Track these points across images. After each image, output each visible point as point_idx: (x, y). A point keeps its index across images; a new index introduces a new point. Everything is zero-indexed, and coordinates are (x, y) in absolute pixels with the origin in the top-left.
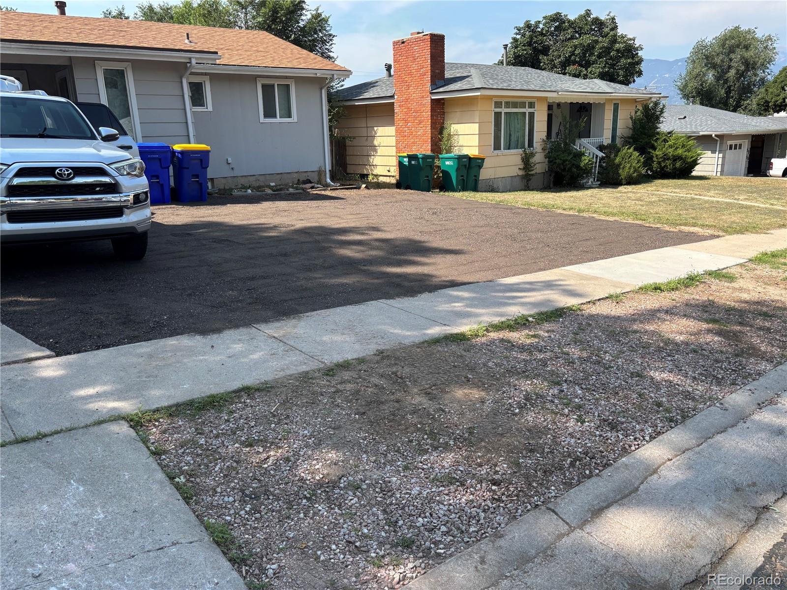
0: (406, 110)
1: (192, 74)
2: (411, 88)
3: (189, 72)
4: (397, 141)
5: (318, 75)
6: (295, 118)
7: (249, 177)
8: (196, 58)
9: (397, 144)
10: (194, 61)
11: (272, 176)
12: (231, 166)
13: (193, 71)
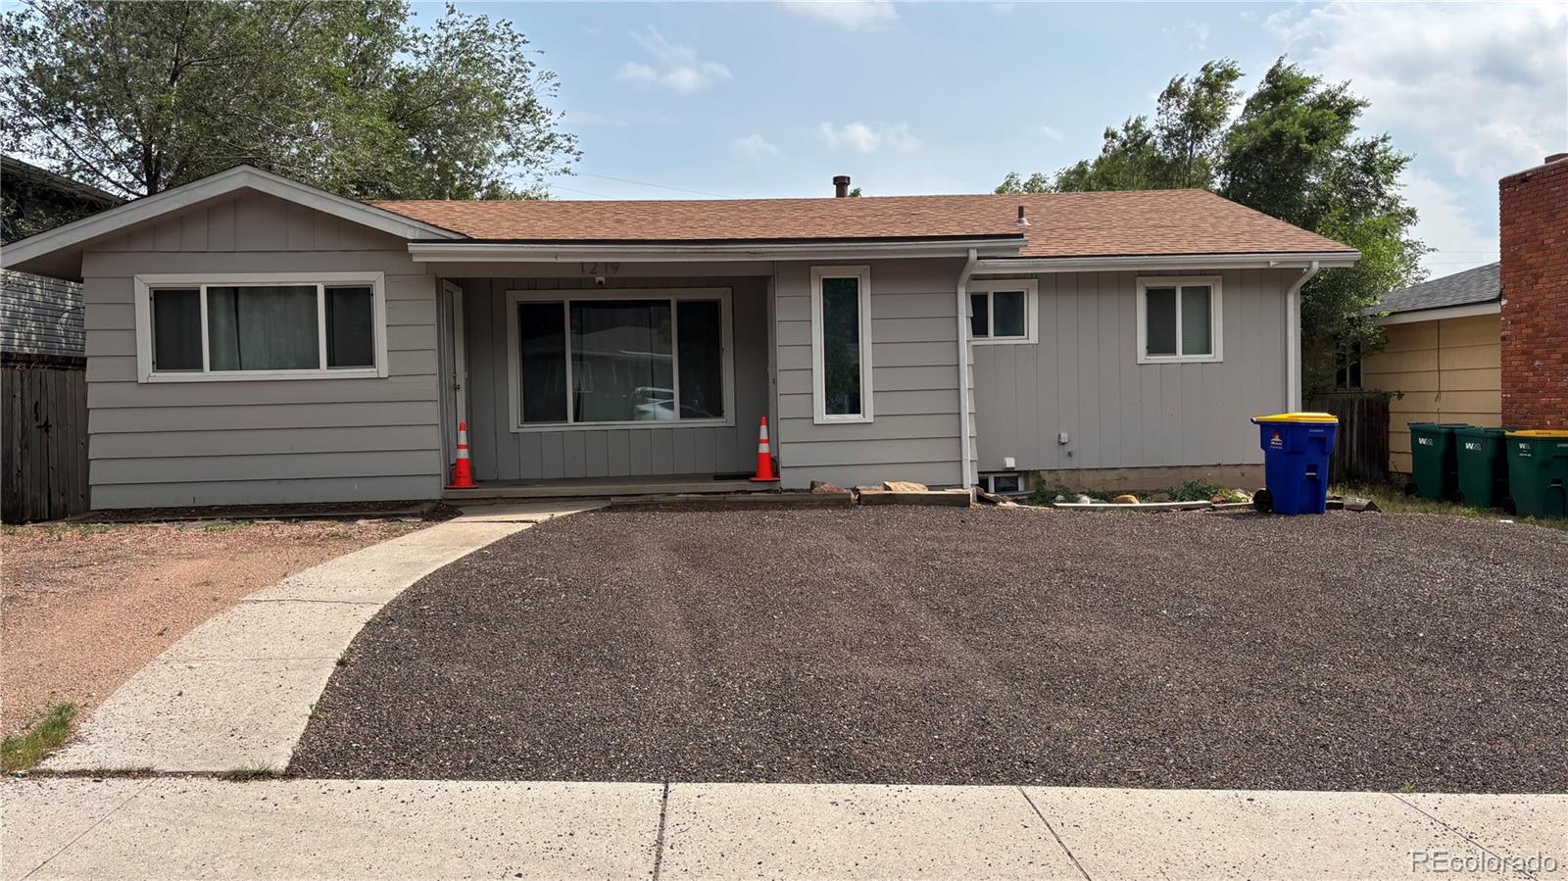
0: (1530, 331)
1: (975, 278)
2: (1543, 280)
3: (966, 276)
4: (1505, 401)
5: (1272, 264)
6: (1218, 352)
7: (1104, 472)
8: (979, 250)
9: (1504, 408)
10: (973, 255)
11: (1156, 471)
12: (1067, 449)
13: (973, 273)
